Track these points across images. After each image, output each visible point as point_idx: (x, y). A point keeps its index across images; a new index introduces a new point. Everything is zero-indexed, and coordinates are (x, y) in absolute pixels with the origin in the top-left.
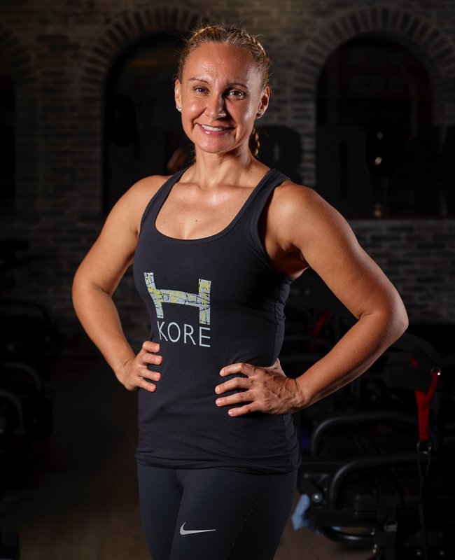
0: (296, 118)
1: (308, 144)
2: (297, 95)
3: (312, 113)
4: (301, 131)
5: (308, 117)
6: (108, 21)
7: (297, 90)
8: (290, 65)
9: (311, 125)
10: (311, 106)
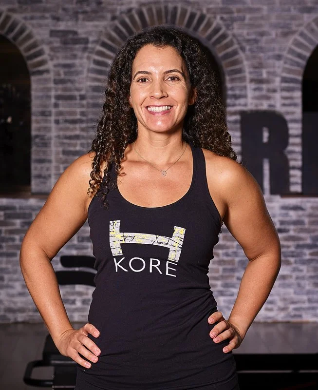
0: (284, 105)
1: (295, 129)
2: (285, 85)
3: (299, 101)
4: (288, 117)
5: (295, 105)
6: (114, 18)
7: (284, 80)
8: (279, 57)
9: (298, 112)
10: (298, 94)
